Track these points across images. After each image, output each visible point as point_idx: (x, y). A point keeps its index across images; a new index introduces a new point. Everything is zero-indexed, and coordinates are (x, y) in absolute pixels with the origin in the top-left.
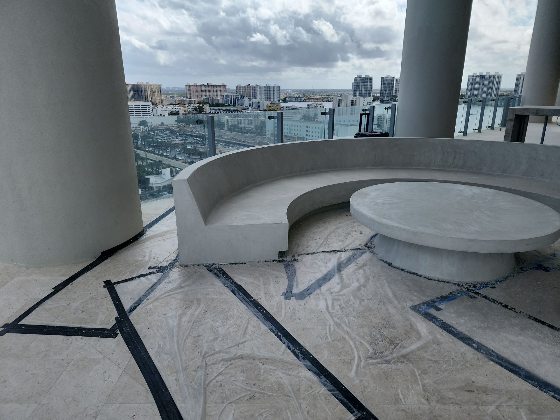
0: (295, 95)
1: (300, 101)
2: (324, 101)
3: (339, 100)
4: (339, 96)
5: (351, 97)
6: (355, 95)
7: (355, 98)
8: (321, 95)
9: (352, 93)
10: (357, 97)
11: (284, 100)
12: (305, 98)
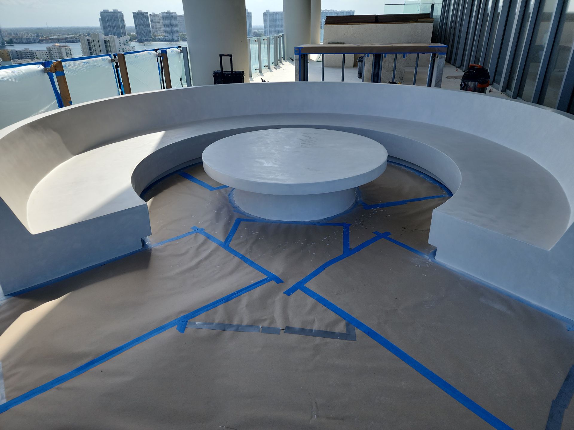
0: (24, 35)
1: (35, 43)
2: (68, 42)
3: (88, 40)
4: (86, 36)
5: (103, 37)
6: (106, 34)
7: (107, 38)
8: (62, 35)
9: (103, 31)
10: (110, 36)
11: (11, 42)
12: (40, 38)
